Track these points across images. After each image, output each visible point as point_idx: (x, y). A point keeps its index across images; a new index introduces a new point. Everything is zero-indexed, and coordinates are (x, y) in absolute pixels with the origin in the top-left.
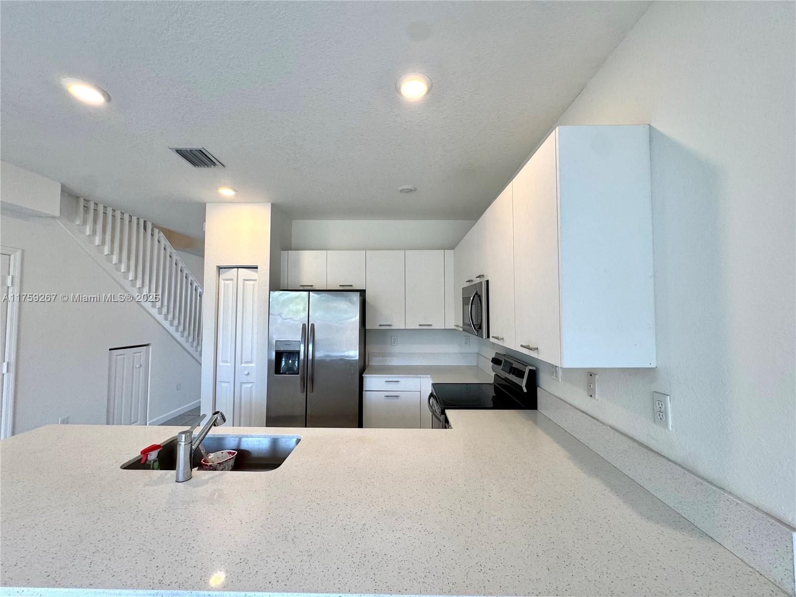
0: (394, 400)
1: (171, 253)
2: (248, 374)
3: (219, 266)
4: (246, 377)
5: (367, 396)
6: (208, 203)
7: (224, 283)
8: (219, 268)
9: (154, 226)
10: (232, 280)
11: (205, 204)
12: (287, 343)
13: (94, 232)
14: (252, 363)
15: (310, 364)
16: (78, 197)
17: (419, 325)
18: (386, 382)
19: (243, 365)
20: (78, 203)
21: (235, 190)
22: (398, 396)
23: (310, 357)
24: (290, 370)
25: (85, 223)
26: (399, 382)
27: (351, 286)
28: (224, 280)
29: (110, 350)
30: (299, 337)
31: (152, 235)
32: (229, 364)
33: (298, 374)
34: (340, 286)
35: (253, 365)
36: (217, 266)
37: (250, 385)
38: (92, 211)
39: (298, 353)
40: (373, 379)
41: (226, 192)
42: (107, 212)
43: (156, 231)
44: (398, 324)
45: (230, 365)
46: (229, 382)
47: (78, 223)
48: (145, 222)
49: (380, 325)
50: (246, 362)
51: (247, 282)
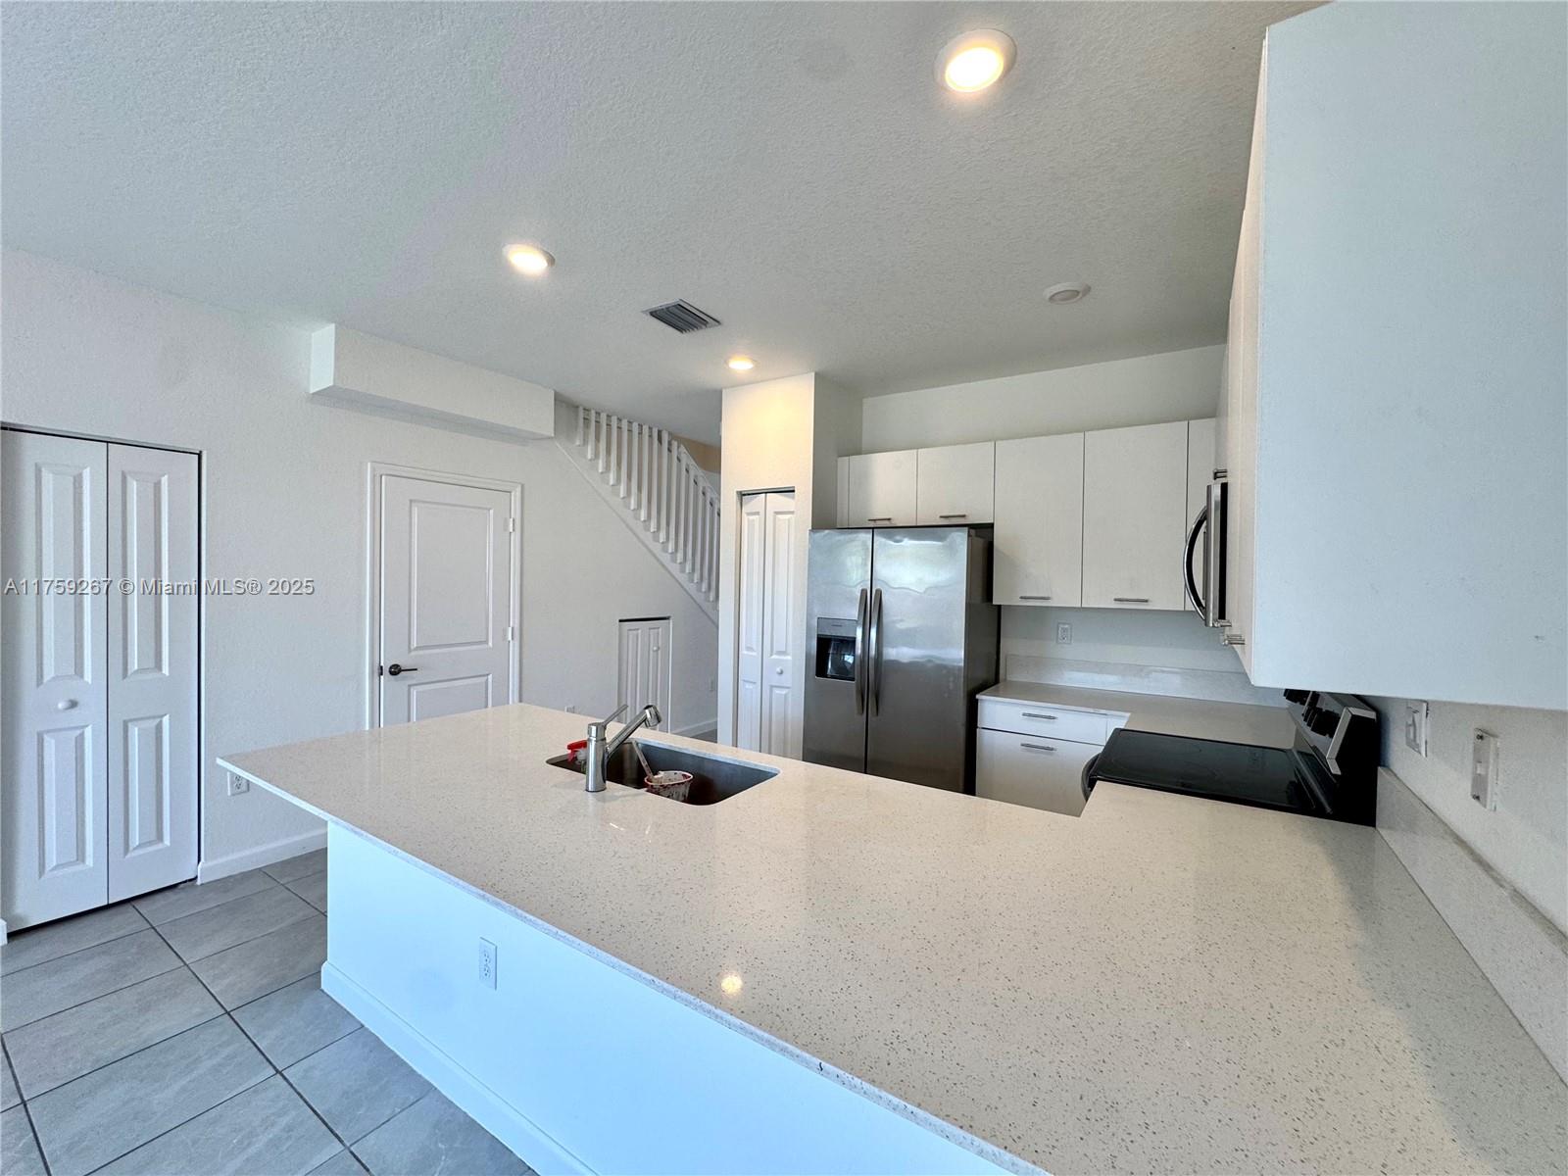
0: (1043, 756)
1: (696, 476)
2: (781, 673)
3: (741, 492)
4: (777, 676)
5: (984, 738)
6: (725, 388)
7: (748, 520)
8: (742, 495)
9: (673, 437)
10: (758, 513)
11: (721, 392)
12: (836, 622)
13: (596, 455)
14: (788, 655)
15: (872, 663)
16: (577, 407)
17: (1116, 600)
18: (1024, 715)
19: (774, 657)
20: (577, 415)
21: (754, 361)
22: (1052, 749)
23: (873, 652)
24: (843, 673)
25: (585, 442)
26: (1054, 718)
27: (964, 516)
28: (748, 514)
29: (620, 621)
30: (853, 612)
31: (669, 450)
32: (754, 654)
33: (853, 679)
34: (941, 517)
35: (789, 658)
36: (737, 492)
37: (784, 692)
38: (593, 424)
39: (853, 641)
40: (999, 707)
41: (741, 365)
42: (612, 423)
43: (675, 444)
44: (1064, 596)
45: (756, 654)
46: (755, 683)
47: (578, 443)
48: (660, 432)
49: (1022, 598)
50: (780, 653)
51: (779, 516)
